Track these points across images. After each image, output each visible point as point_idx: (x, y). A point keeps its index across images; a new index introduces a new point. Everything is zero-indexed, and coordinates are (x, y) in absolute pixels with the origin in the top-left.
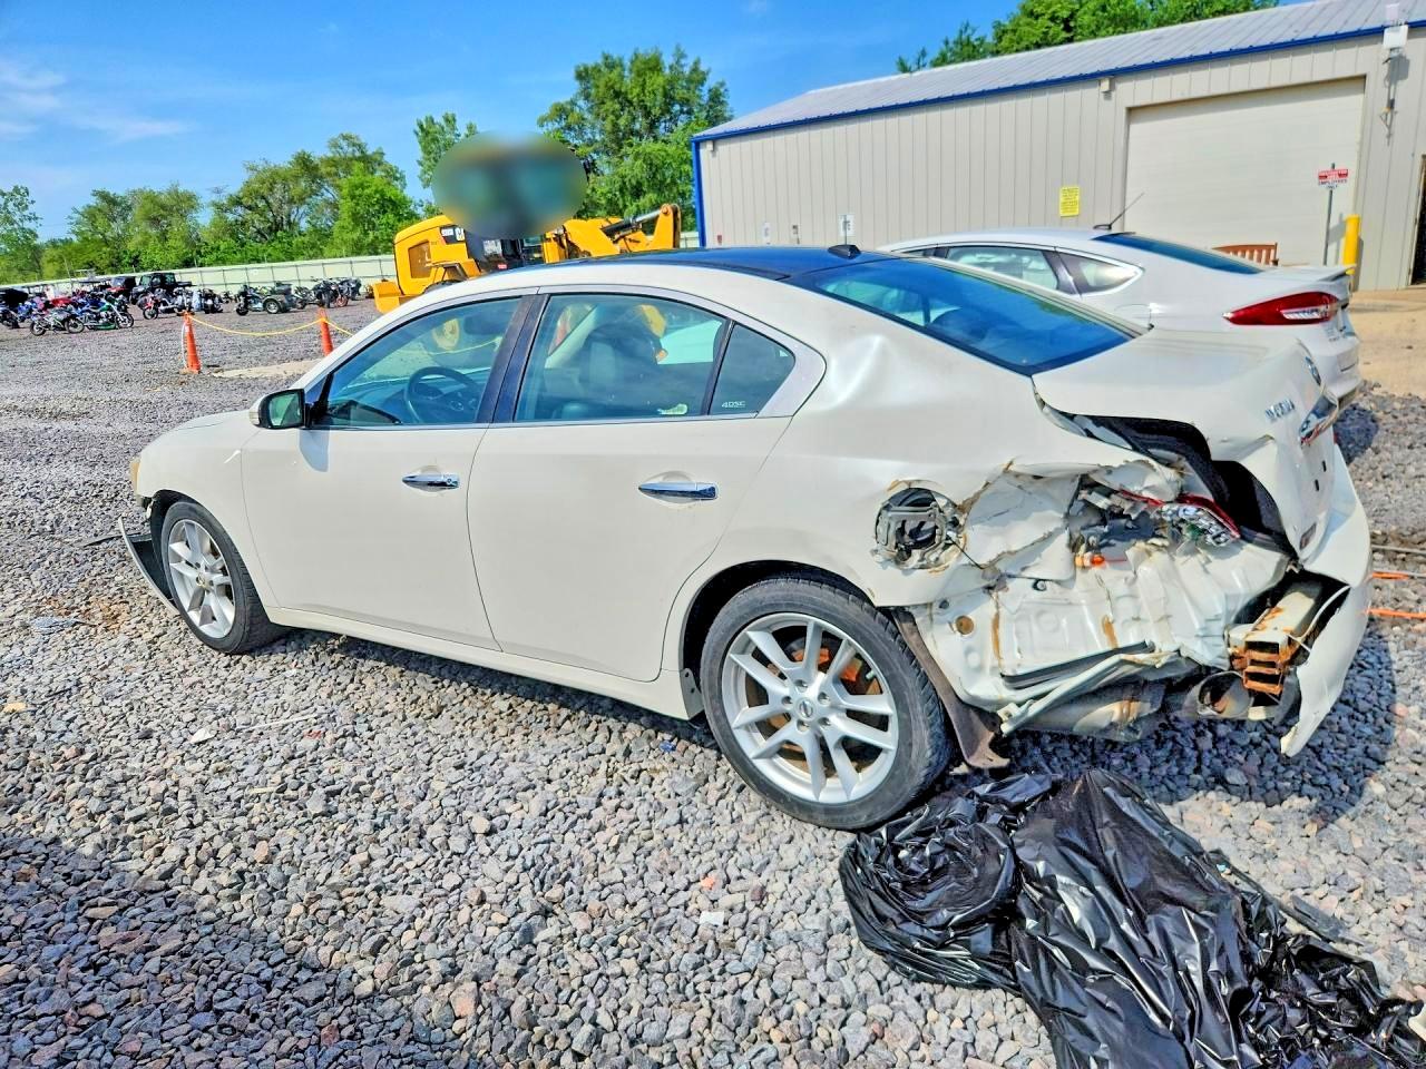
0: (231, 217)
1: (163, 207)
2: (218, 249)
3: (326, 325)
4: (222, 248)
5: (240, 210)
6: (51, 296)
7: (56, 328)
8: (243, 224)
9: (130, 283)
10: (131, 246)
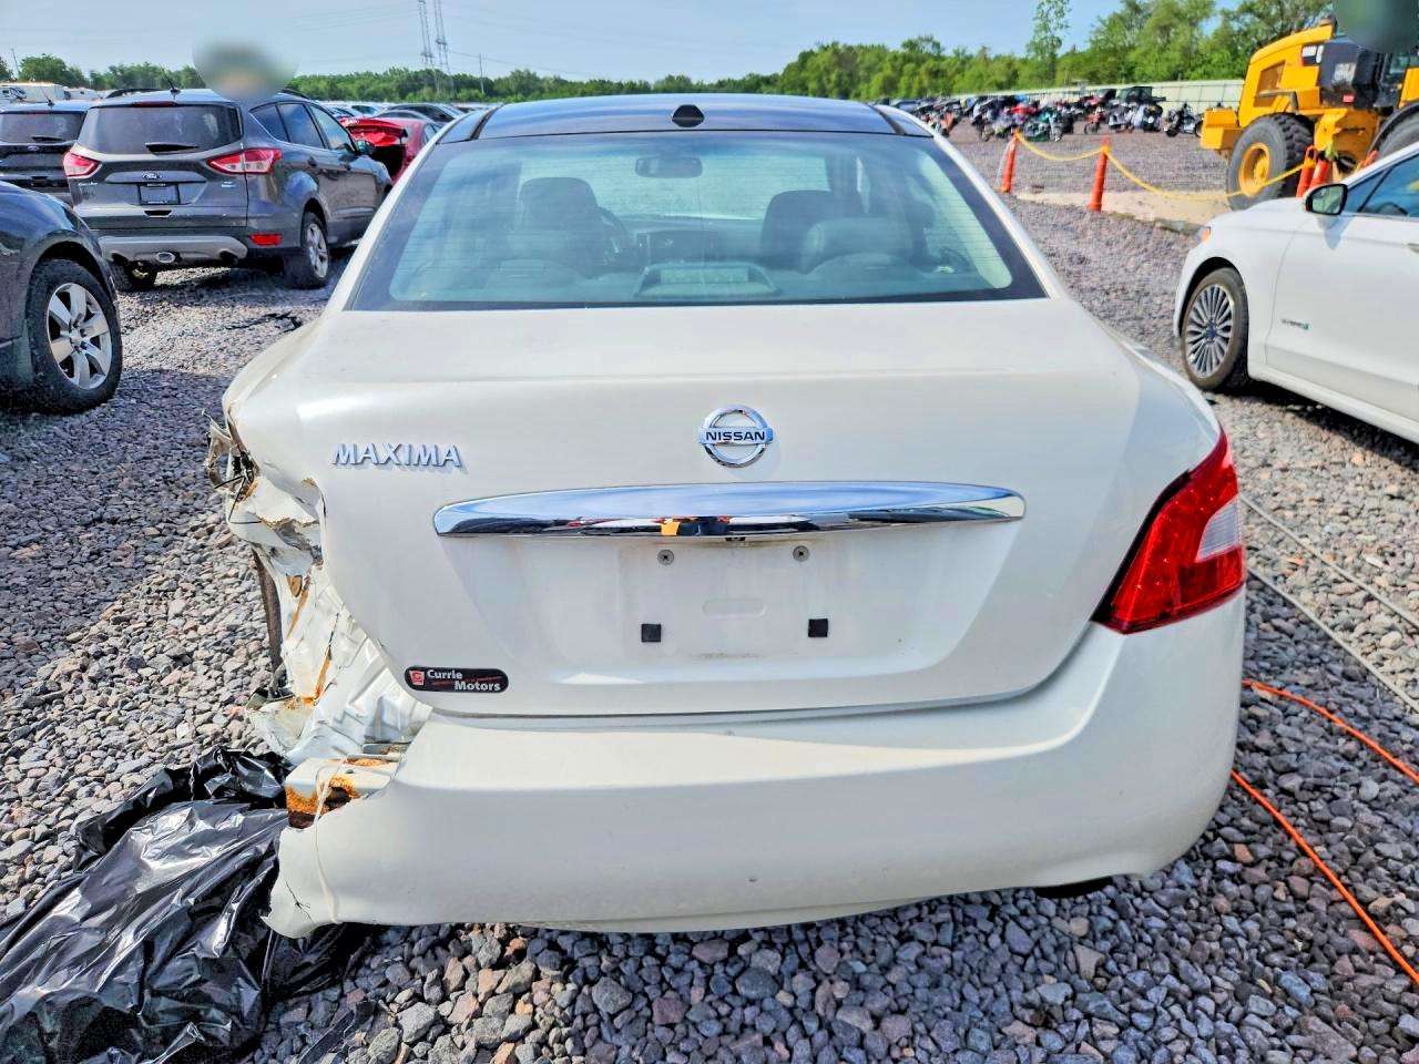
0: (1235, 26)
1: (1177, 15)
2: (1209, 62)
3: (1106, 158)
4: (1214, 61)
5: (1248, 18)
6: (1043, 104)
7: (1000, 135)
8: (1246, 34)
9: (1111, 94)
10: (1132, 57)
